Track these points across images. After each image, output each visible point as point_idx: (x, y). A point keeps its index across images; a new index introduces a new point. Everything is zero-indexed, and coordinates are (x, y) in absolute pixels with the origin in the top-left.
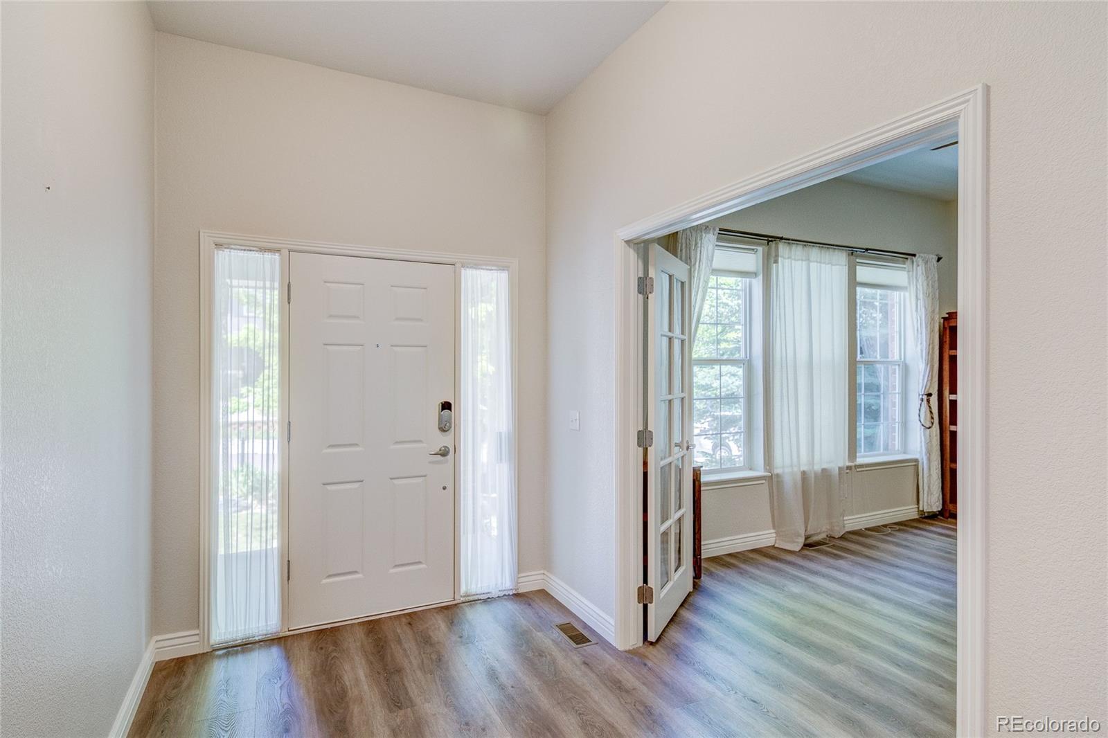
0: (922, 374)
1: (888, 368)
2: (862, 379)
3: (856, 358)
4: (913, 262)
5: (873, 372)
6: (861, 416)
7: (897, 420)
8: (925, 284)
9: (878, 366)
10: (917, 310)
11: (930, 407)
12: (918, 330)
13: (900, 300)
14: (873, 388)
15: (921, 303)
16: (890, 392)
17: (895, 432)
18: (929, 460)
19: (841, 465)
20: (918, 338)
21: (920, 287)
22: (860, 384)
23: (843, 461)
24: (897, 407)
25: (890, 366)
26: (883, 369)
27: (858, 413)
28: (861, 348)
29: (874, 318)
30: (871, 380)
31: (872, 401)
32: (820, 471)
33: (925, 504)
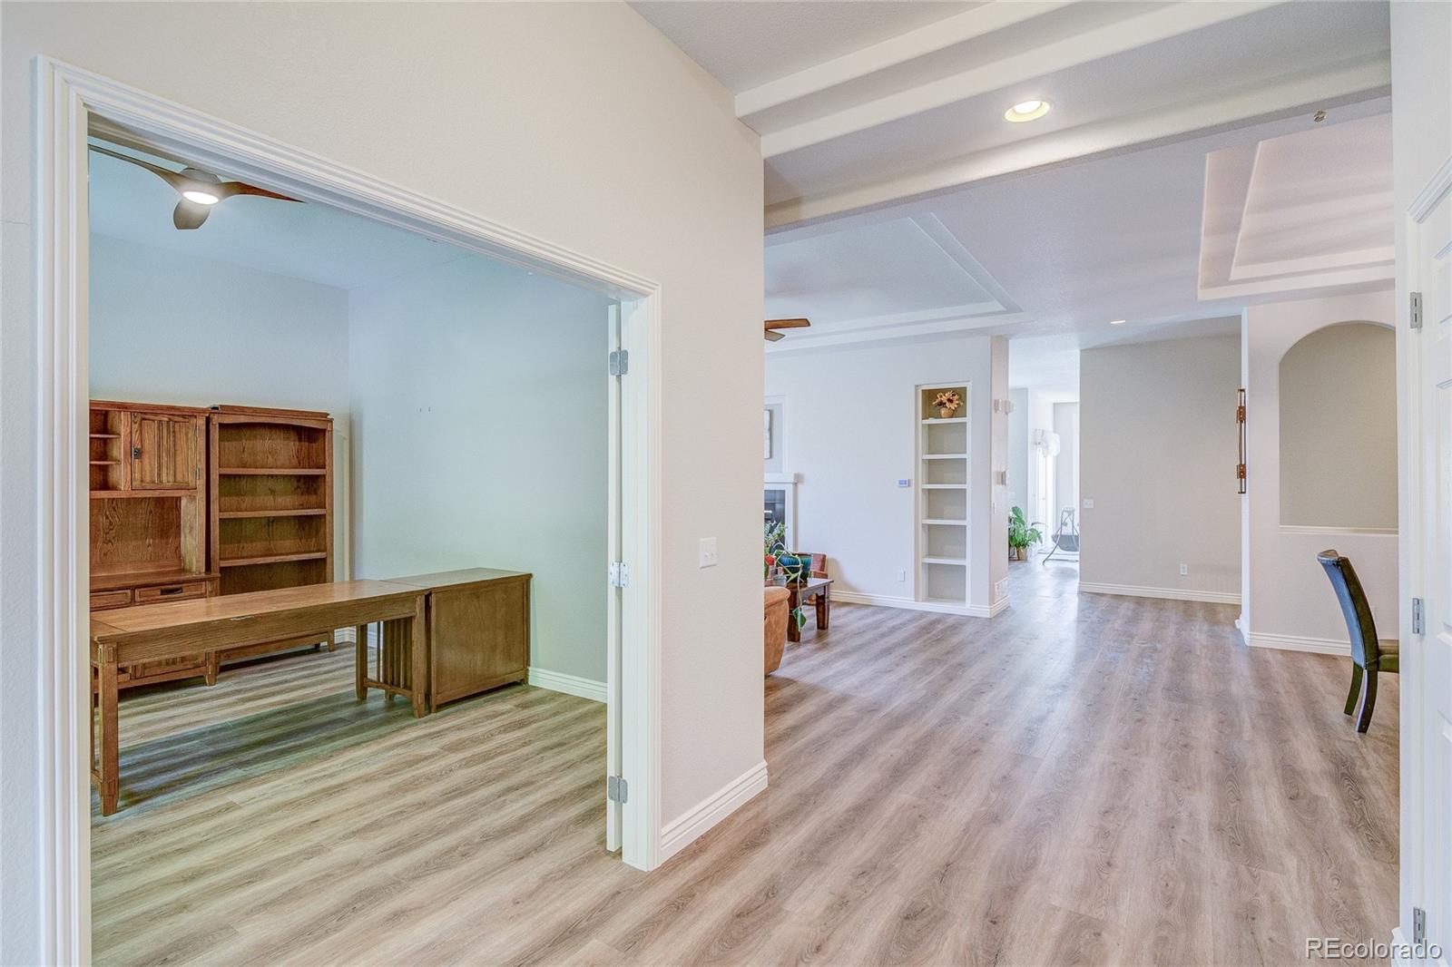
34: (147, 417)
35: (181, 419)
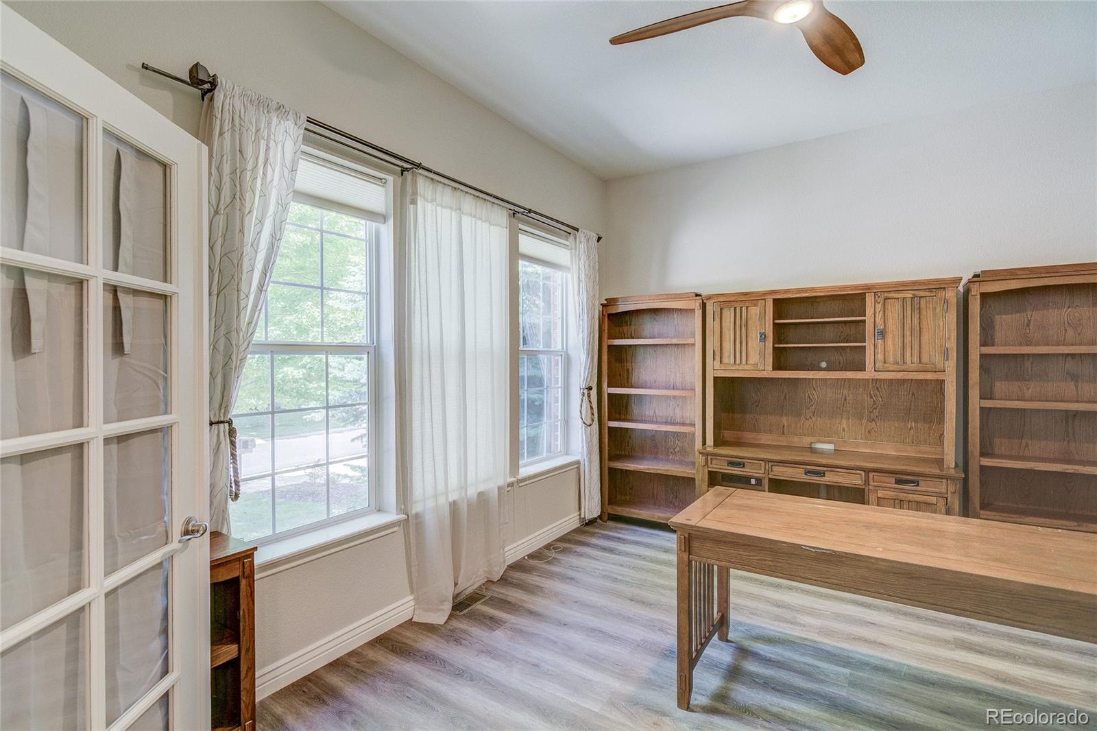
0: (584, 365)
1: (551, 358)
2: (524, 372)
3: (519, 346)
4: (575, 238)
5: (536, 364)
6: (524, 412)
7: (559, 418)
8: (587, 263)
9: (541, 356)
10: (579, 294)
11: (590, 402)
12: (580, 316)
13: (562, 282)
14: (536, 382)
15: (583, 285)
16: (553, 386)
17: (558, 431)
18: (590, 461)
19: (501, 482)
20: (580, 325)
21: (582, 267)
22: (523, 377)
23: (503, 479)
24: (560, 402)
25: (553, 357)
26: (546, 360)
27: (521, 411)
28: (524, 337)
29: (537, 306)
30: (533, 372)
31: (535, 396)
32: (475, 497)
33: (587, 511)
34: (891, 295)
35: (927, 294)
